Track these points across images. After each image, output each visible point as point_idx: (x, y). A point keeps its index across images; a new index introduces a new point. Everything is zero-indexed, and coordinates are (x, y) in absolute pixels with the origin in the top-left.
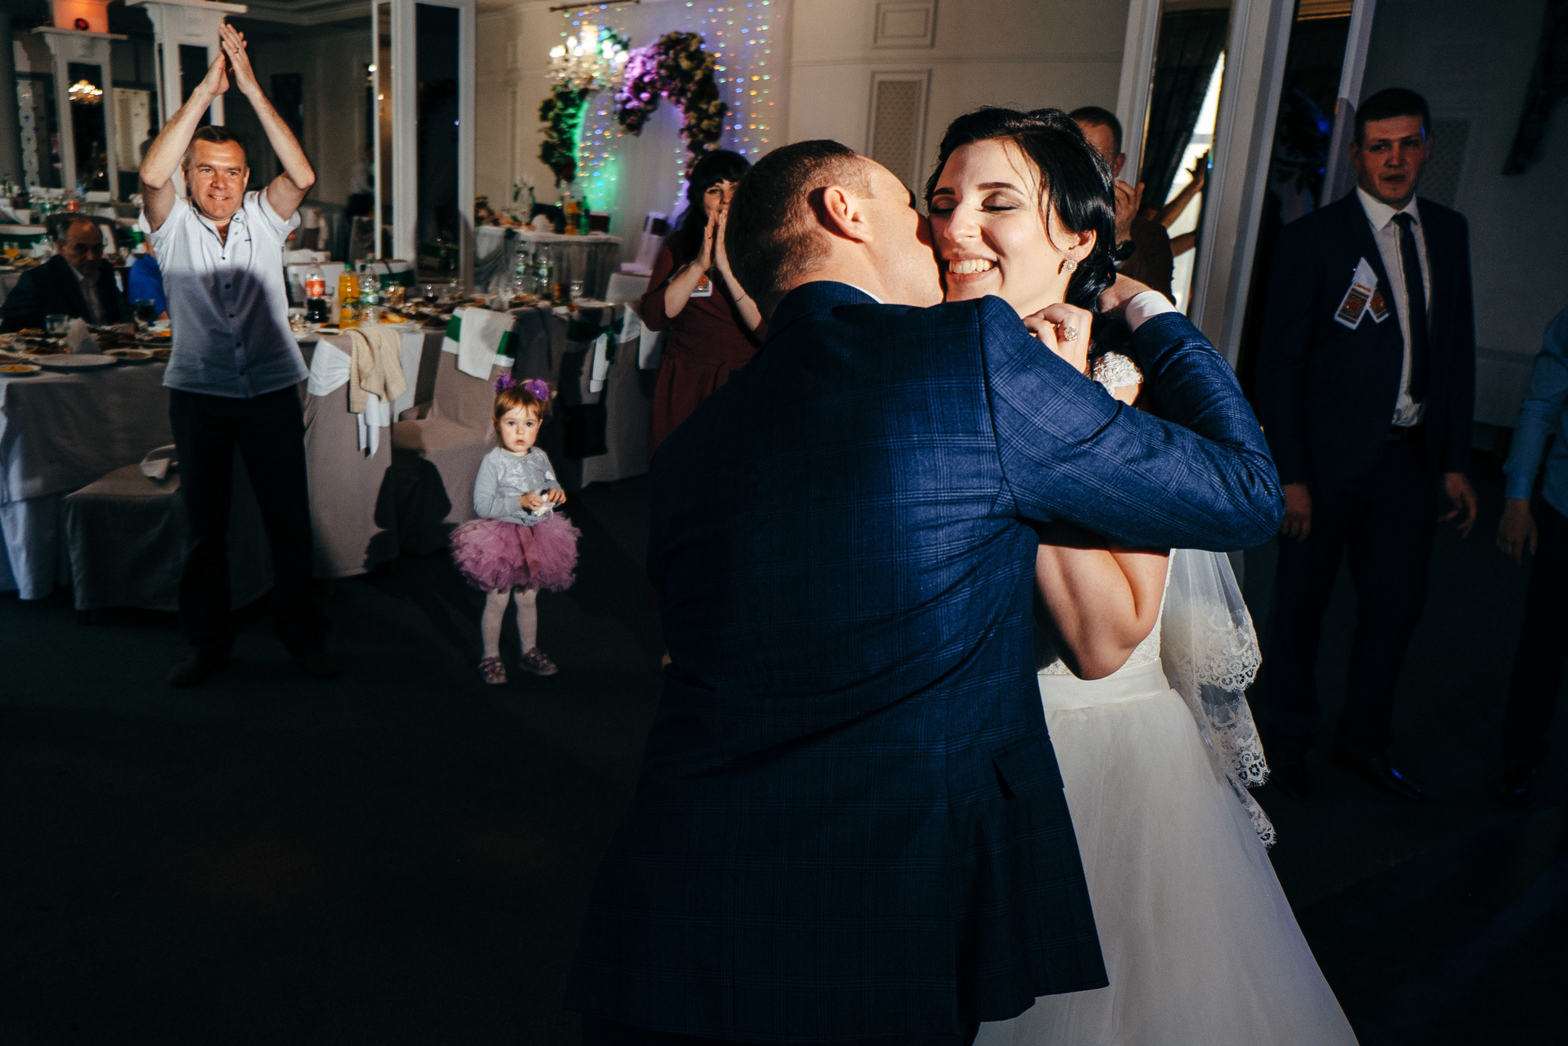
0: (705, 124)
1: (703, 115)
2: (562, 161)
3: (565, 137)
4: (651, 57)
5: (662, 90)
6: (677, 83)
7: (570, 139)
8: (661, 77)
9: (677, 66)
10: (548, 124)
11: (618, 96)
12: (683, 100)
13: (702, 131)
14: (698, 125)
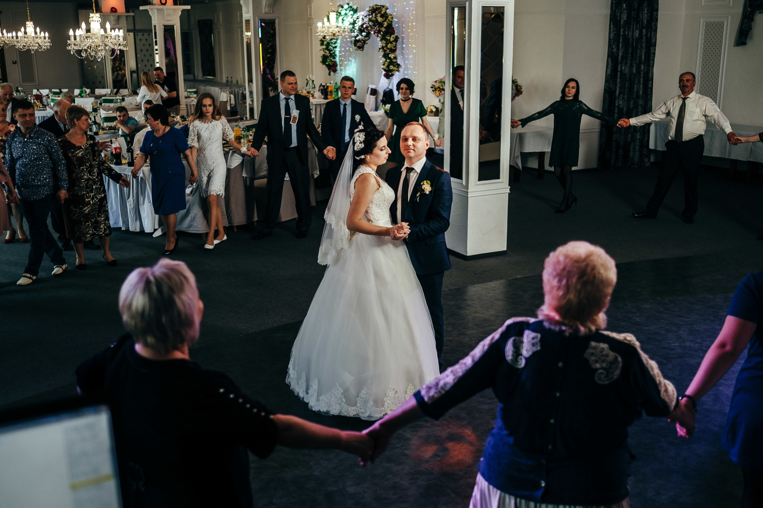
0: (389, 46)
1: (388, 42)
2: (331, 63)
3: (331, 52)
4: (366, 16)
5: (372, 31)
6: (377, 28)
7: (334, 53)
8: (370, 26)
9: (377, 20)
10: (324, 47)
11: (353, 34)
12: (379, 35)
13: (388, 49)
14: (386, 46)
